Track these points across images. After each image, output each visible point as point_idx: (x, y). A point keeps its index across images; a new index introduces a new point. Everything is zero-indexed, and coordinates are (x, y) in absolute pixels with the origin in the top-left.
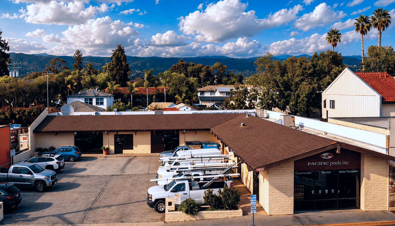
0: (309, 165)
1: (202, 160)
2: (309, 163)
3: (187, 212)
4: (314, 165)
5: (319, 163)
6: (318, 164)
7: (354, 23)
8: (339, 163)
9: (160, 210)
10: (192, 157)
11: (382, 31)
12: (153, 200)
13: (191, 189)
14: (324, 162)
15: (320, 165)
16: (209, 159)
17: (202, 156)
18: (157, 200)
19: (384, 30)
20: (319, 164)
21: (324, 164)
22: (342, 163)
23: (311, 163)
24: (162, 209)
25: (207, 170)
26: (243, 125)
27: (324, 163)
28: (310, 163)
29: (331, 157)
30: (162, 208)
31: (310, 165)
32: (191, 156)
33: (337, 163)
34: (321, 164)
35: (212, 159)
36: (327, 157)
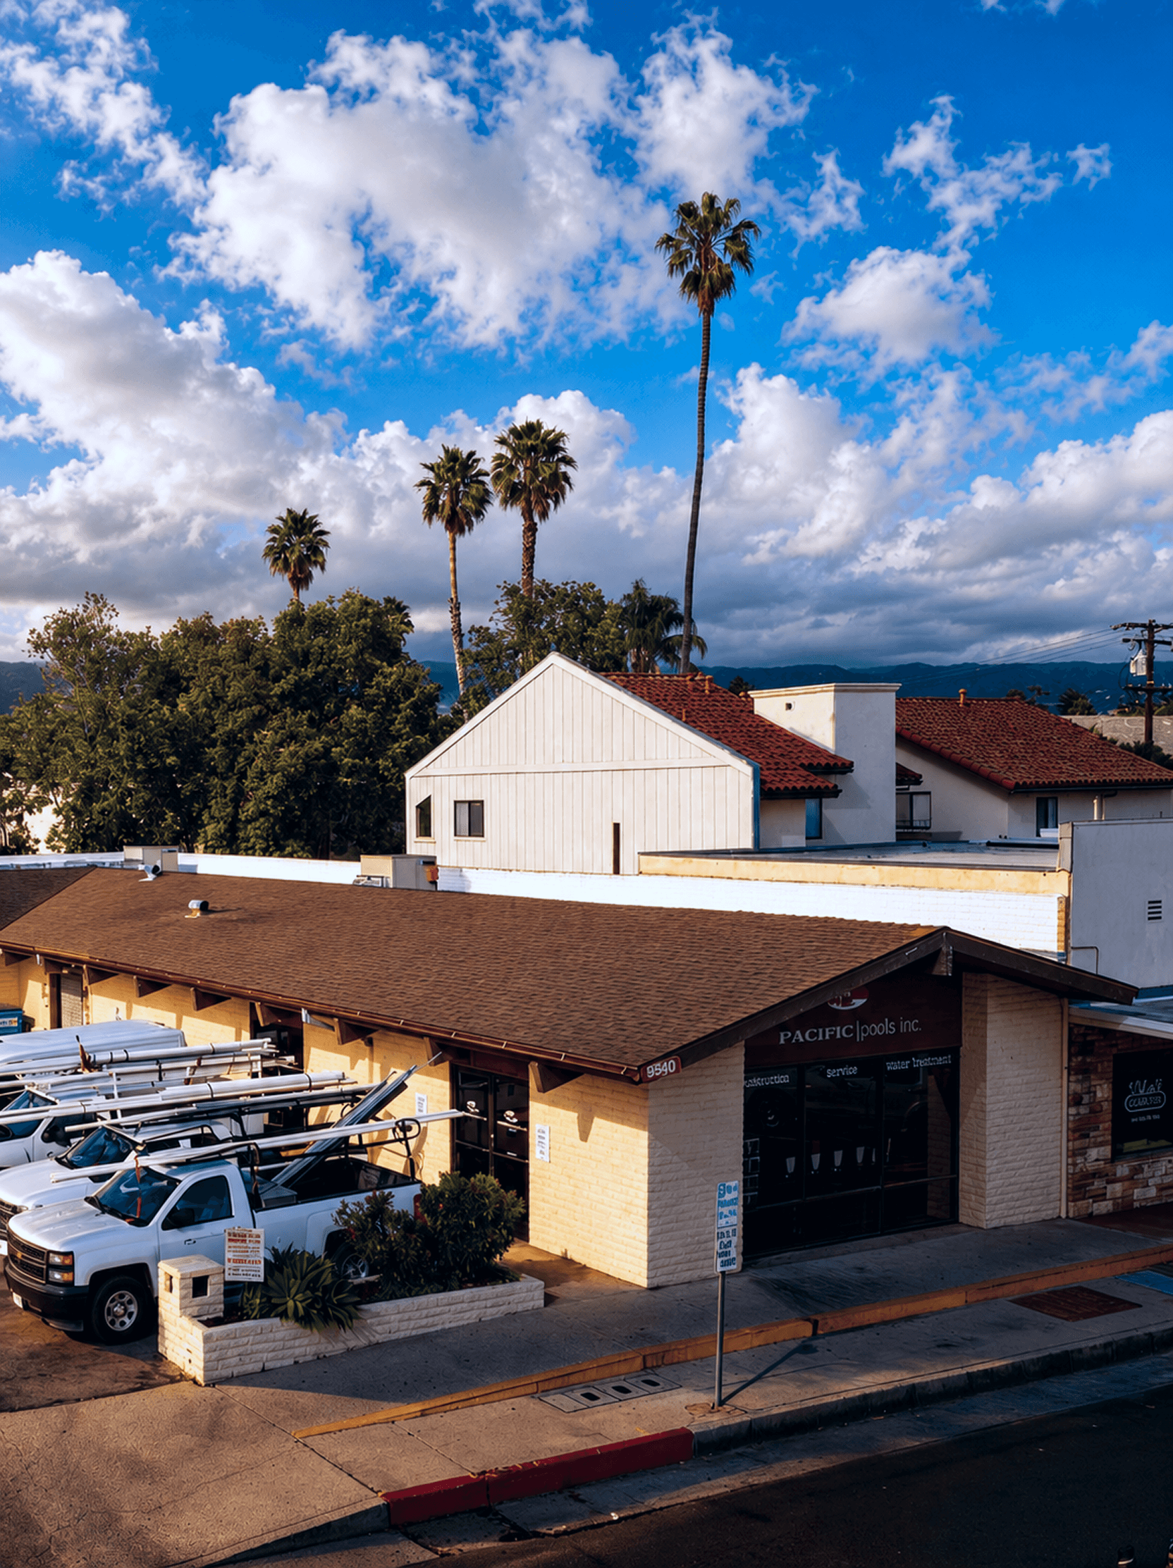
0: (782, 1042)
1: (160, 1071)
2: (782, 1034)
3: (305, 1320)
4: (802, 1040)
5: (821, 1030)
6: (817, 1035)
7: (418, 481)
8: (885, 1028)
9: (117, 1327)
10: (89, 1064)
11: (536, 519)
12: (81, 1279)
13: (255, 1203)
14: (836, 1026)
15: (824, 1041)
16: (195, 1063)
17: (133, 1054)
18: (100, 1278)
19: (544, 515)
20: (821, 1038)
21: (838, 1036)
22: (897, 1027)
23: (790, 1034)
24: (123, 1323)
25: (250, 1113)
26: (204, 908)
27: (838, 1028)
28: (786, 1035)
29: (865, 1000)
30: (126, 1319)
31: (788, 1041)
32: (79, 1059)
33: (881, 1029)
34: (827, 1037)
35: (203, 1063)
36: (847, 1001)
